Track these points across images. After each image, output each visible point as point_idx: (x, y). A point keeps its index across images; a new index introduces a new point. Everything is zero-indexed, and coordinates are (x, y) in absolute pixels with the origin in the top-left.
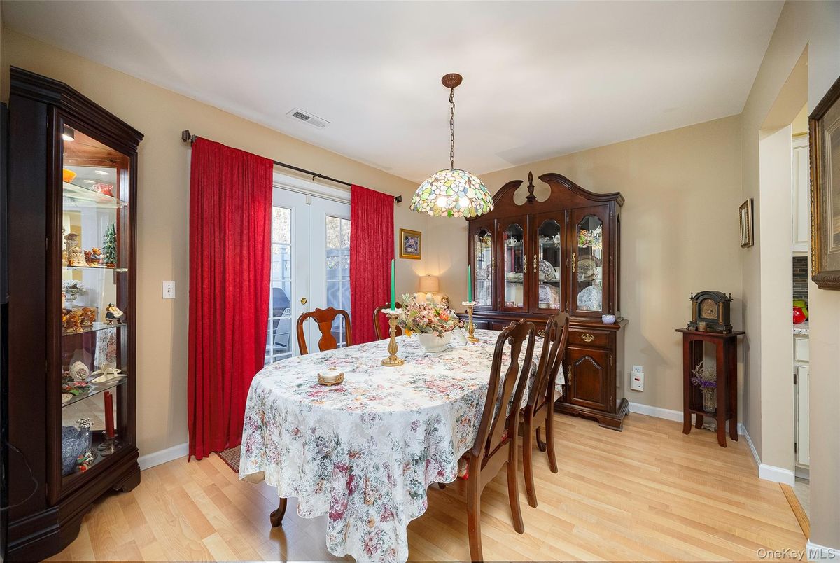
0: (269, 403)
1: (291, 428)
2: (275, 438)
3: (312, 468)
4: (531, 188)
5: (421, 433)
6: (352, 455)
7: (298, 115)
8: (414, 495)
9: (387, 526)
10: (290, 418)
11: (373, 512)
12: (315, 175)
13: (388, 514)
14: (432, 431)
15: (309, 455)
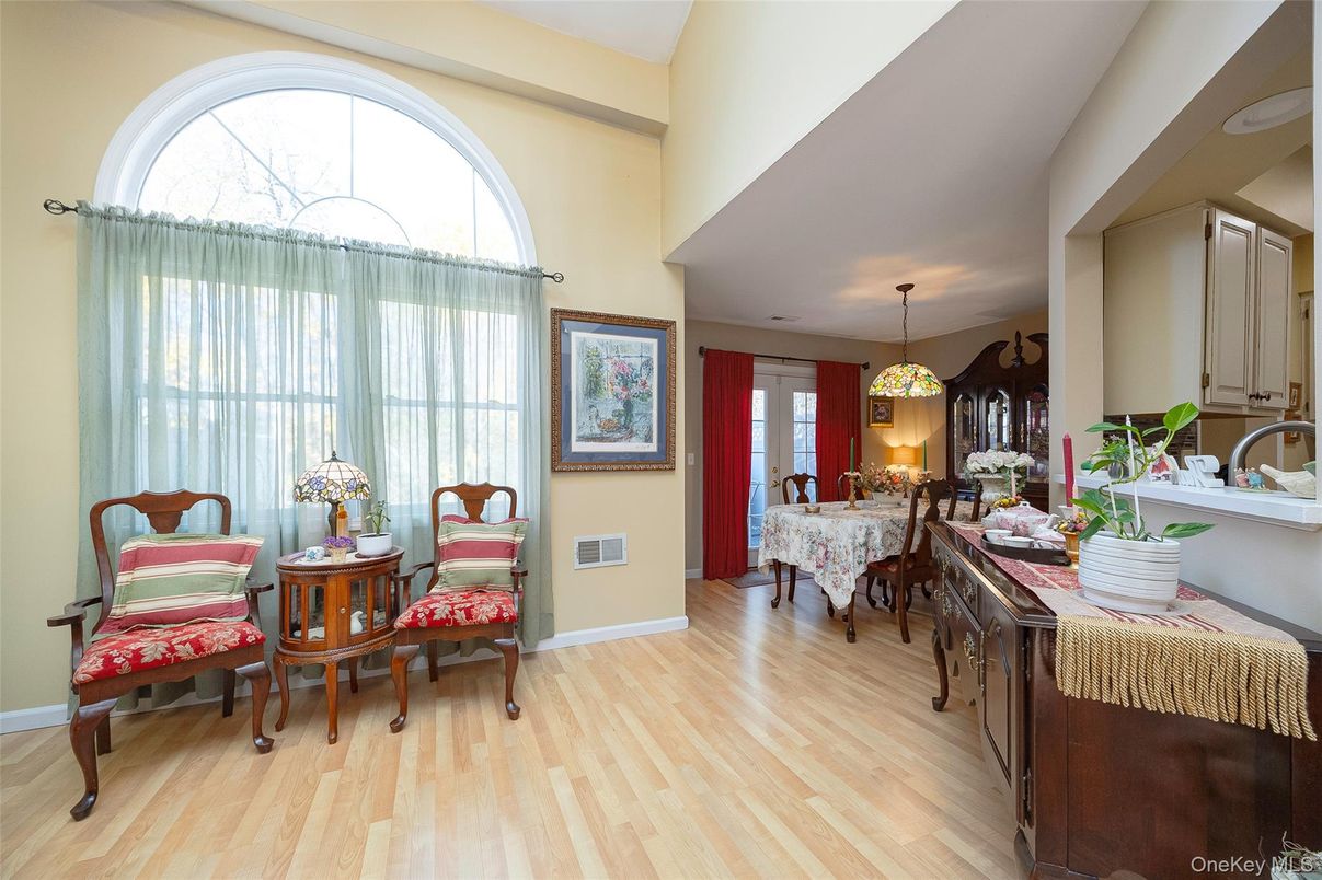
0: (780, 520)
1: (795, 529)
2: (785, 536)
3: (807, 547)
4: (1019, 348)
5: (863, 532)
6: (828, 540)
7: (775, 318)
8: (859, 563)
9: (845, 577)
10: (794, 524)
11: (838, 568)
12: (783, 358)
13: (846, 571)
14: (868, 534)
15: (805, 540)
